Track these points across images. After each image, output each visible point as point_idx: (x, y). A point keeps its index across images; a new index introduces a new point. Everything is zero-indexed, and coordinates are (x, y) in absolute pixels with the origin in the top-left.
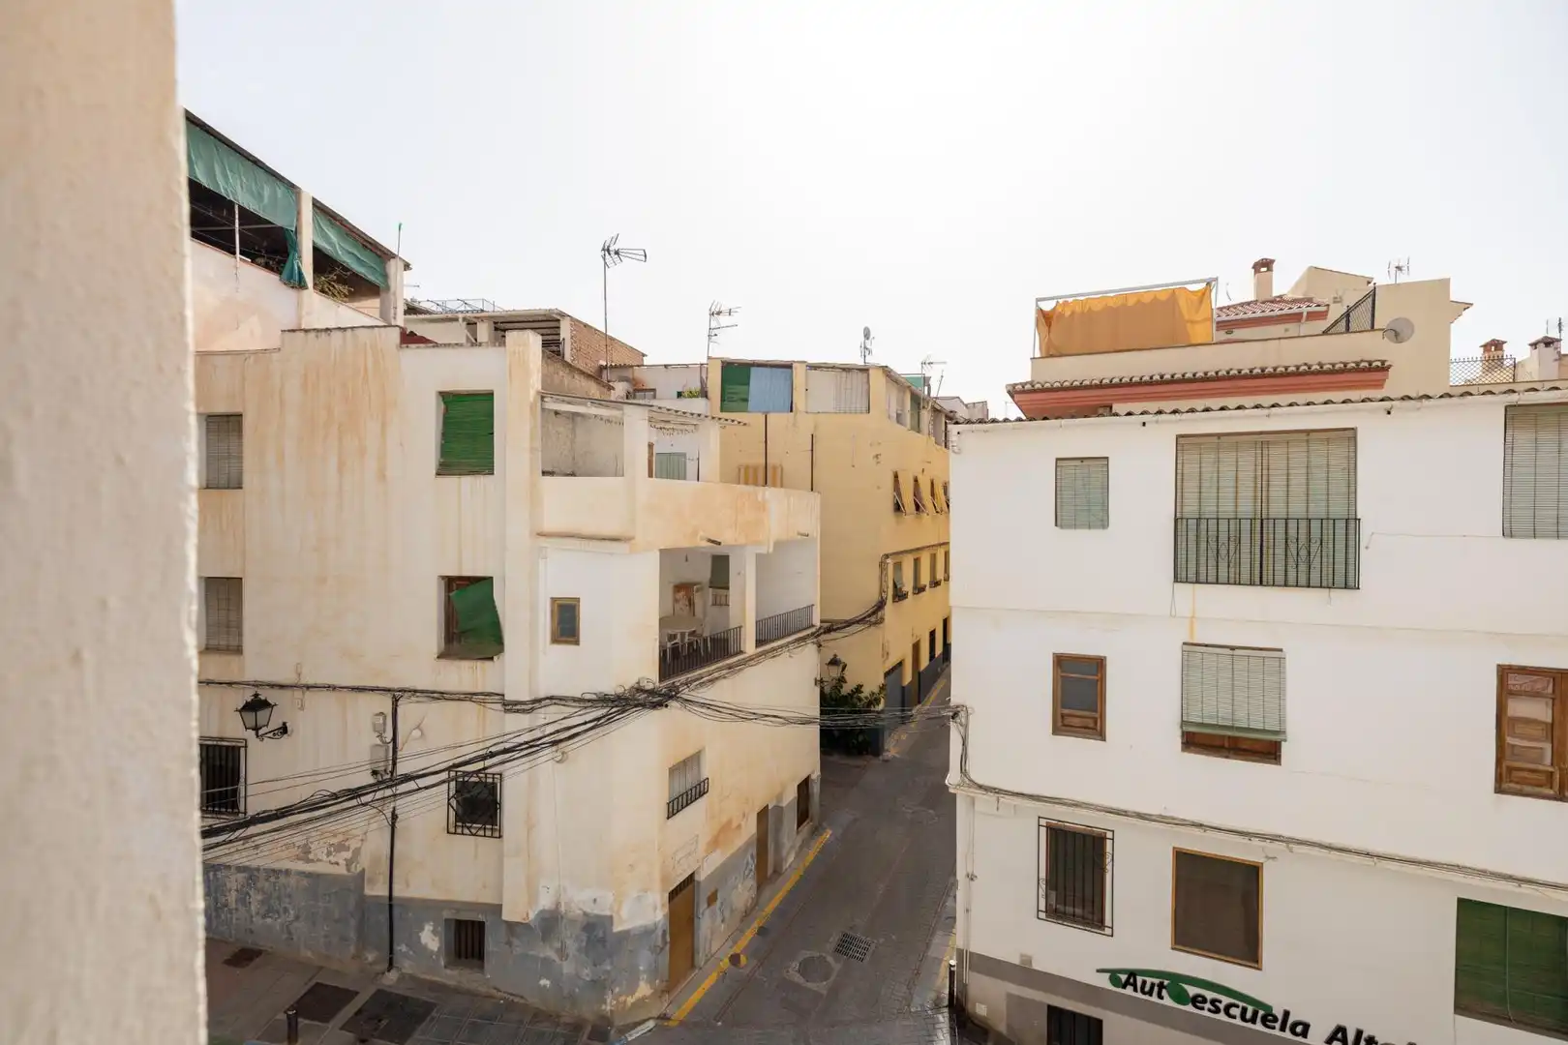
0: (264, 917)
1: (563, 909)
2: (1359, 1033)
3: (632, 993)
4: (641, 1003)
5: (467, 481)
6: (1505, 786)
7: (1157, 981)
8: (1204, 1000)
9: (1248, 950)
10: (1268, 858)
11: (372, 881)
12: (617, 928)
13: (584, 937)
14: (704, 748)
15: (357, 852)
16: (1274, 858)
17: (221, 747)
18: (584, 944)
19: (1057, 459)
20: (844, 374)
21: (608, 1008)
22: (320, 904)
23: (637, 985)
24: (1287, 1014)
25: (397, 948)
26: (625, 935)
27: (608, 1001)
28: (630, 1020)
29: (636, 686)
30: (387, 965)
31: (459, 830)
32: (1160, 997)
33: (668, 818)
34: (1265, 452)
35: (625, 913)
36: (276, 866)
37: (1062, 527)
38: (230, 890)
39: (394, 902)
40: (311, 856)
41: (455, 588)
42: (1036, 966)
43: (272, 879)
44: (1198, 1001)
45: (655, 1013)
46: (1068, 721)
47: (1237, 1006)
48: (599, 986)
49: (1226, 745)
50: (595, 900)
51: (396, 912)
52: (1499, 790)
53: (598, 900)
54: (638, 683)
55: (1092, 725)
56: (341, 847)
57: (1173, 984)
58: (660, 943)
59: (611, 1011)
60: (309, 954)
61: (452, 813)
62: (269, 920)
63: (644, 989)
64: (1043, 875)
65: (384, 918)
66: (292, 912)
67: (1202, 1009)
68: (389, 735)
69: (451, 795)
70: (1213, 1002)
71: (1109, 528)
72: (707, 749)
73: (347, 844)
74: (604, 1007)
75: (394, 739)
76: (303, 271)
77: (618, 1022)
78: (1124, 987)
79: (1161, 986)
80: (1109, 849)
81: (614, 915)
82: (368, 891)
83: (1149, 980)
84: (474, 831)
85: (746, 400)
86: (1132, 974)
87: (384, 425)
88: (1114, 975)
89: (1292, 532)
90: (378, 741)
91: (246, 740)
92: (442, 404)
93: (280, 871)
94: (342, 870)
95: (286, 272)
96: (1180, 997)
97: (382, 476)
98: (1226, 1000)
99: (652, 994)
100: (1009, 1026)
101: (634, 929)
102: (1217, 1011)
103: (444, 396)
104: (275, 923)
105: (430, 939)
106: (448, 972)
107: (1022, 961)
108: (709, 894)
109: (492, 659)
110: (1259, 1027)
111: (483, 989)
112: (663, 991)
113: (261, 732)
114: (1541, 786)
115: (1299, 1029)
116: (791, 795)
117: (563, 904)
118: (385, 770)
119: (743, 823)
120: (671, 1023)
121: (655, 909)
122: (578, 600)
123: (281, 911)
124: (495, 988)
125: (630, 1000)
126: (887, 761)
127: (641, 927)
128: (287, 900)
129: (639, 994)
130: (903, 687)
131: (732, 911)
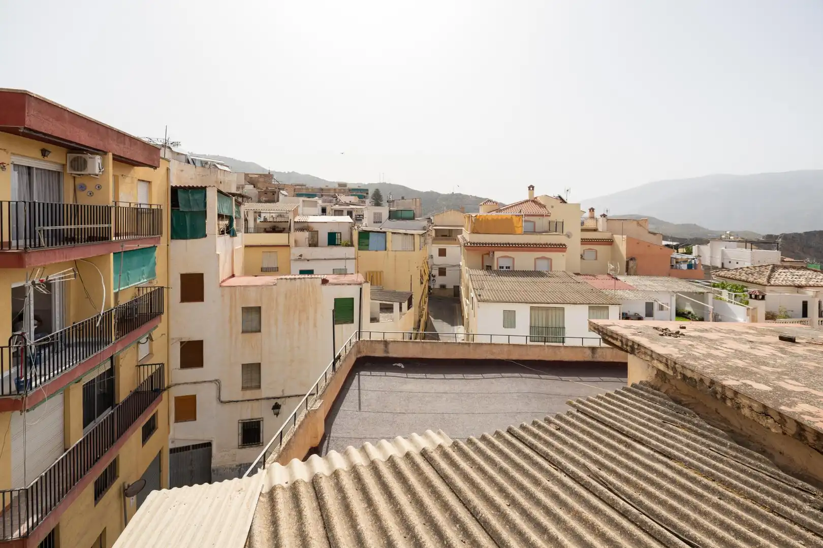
5: (344, 326)
17: (252, 422)
20: (405, 236)
34: (548, 311)
85: (368, 245)
89: (553, 330)
91: (263, 418)
95: (231, 233)
97: (315, 326)
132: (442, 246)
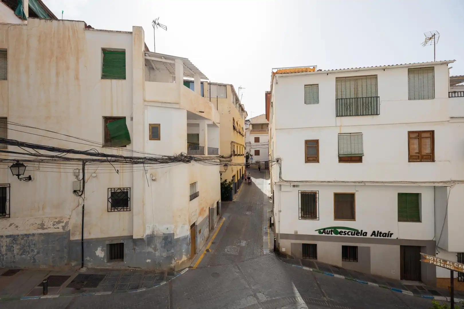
0: (21, 255)
1: (155, 233)
2: (378, 232)
3: (181, 260)
4: (183, 263)
5: (114, 81)
6: (410, 160)
7: (330, 230)
8: (342, 232)
9: (352, 217)
10: (356, 191)
11: (74, 234)
12: (176, 237)
13: (164, 242)
14: (197, 182)
15: (67, 223)
16: (358, 191)
18: (163, 245)
19: (305, 85)
20: (219, 87)
21: (173, 265)
22: (50, 245)
23: (182, 257)
24: (362, 231)
25: (85, 259)
26: (178, 240)
27: (173, 262)
28: (181, 269)
29: (181, 154)
30: (81, 266)
31: (113, 210)
32: (332, 234)
33: (190, 201)
34: (357, 81)
35: (178, 232)
36: (28, 233)
37: (307, 104)
38: (2, 247)
39: (84, 241)
40: (45, 227)
41: (108, 122)
42: (299, 233)
43: (25, 239)
44: (340, 233)
45: (188, 266)
46: (309, 159)
47: (350, 232)
48: (170, 258)
49: (349, 159)
50: (167, 228)
51: (85, 245)
52: (409, 161)
53: (168, 228)
54: (181, 153)
55: (315, 159)
56: (59, 222)
57: (334, 230)
58: (189, 242)
59: (174, 266)
60: (45, 267)
61: (110, 204)
62: (24, 256)
63: (184, 258)
64: (300, 207)
65: (79, 248)
66: (36, 251)
67: (342, 234)
68: (81, 177)
69: (109, 198)
70: (344, 232)
71: (319, 103)
72: (198, 182)
73: (62, 220)
74: (171, 265)
75: (83, 178)
76: (25, 12)
77: (176, 270)
78: (322, 234)
79: (332, 231)
80: (317, 196)
81: (175, 233)
82: (72, 238)
83: (329, 230)
84: (119, 210)
86: (324, 229)
87: (78, 59)
88: (319, 231)
89: (364, 101)
90: (76, 180)
91: (10, 184)
92: (103, 54)
93: (30, 234)
94: (61, 230)
95: (17, 10)
96: (336, 233)
97: (77, 78)
98: (347, 231)
99: (187, 259)
100: (292, 253)
101: (181, 237)
102: (346, 234)
103: (104, 50)
104: (27, 257)
105: (100, 253)
106: (108, 264)
107: (295, 233)
108: (199, 230)
109: (126, 146)
110: (356, 236)
111: (123, 268)
112: (190, 259)
113: (20, 177)
114: (417, 159)
115: (365, 234)
116: (215, 206)
117: (155, 232)
118: (79, 191)
119: (206, 209)
120: (193, 268)
121: (187, 230)
122: (160, 125)
123: (30, 251)
124: (128, 267)
125: (180, 262)
126: (234, 202)
127: (183, 236)
128: (33, 246)
129: (183, 260)
130: (235, 183)
131: (204, 237)
132: (257, 136)
